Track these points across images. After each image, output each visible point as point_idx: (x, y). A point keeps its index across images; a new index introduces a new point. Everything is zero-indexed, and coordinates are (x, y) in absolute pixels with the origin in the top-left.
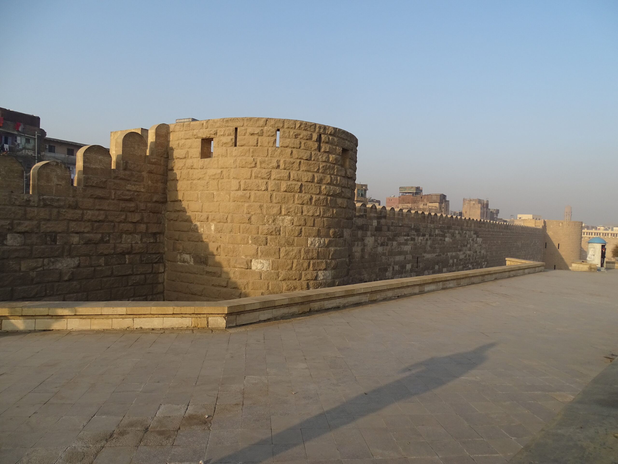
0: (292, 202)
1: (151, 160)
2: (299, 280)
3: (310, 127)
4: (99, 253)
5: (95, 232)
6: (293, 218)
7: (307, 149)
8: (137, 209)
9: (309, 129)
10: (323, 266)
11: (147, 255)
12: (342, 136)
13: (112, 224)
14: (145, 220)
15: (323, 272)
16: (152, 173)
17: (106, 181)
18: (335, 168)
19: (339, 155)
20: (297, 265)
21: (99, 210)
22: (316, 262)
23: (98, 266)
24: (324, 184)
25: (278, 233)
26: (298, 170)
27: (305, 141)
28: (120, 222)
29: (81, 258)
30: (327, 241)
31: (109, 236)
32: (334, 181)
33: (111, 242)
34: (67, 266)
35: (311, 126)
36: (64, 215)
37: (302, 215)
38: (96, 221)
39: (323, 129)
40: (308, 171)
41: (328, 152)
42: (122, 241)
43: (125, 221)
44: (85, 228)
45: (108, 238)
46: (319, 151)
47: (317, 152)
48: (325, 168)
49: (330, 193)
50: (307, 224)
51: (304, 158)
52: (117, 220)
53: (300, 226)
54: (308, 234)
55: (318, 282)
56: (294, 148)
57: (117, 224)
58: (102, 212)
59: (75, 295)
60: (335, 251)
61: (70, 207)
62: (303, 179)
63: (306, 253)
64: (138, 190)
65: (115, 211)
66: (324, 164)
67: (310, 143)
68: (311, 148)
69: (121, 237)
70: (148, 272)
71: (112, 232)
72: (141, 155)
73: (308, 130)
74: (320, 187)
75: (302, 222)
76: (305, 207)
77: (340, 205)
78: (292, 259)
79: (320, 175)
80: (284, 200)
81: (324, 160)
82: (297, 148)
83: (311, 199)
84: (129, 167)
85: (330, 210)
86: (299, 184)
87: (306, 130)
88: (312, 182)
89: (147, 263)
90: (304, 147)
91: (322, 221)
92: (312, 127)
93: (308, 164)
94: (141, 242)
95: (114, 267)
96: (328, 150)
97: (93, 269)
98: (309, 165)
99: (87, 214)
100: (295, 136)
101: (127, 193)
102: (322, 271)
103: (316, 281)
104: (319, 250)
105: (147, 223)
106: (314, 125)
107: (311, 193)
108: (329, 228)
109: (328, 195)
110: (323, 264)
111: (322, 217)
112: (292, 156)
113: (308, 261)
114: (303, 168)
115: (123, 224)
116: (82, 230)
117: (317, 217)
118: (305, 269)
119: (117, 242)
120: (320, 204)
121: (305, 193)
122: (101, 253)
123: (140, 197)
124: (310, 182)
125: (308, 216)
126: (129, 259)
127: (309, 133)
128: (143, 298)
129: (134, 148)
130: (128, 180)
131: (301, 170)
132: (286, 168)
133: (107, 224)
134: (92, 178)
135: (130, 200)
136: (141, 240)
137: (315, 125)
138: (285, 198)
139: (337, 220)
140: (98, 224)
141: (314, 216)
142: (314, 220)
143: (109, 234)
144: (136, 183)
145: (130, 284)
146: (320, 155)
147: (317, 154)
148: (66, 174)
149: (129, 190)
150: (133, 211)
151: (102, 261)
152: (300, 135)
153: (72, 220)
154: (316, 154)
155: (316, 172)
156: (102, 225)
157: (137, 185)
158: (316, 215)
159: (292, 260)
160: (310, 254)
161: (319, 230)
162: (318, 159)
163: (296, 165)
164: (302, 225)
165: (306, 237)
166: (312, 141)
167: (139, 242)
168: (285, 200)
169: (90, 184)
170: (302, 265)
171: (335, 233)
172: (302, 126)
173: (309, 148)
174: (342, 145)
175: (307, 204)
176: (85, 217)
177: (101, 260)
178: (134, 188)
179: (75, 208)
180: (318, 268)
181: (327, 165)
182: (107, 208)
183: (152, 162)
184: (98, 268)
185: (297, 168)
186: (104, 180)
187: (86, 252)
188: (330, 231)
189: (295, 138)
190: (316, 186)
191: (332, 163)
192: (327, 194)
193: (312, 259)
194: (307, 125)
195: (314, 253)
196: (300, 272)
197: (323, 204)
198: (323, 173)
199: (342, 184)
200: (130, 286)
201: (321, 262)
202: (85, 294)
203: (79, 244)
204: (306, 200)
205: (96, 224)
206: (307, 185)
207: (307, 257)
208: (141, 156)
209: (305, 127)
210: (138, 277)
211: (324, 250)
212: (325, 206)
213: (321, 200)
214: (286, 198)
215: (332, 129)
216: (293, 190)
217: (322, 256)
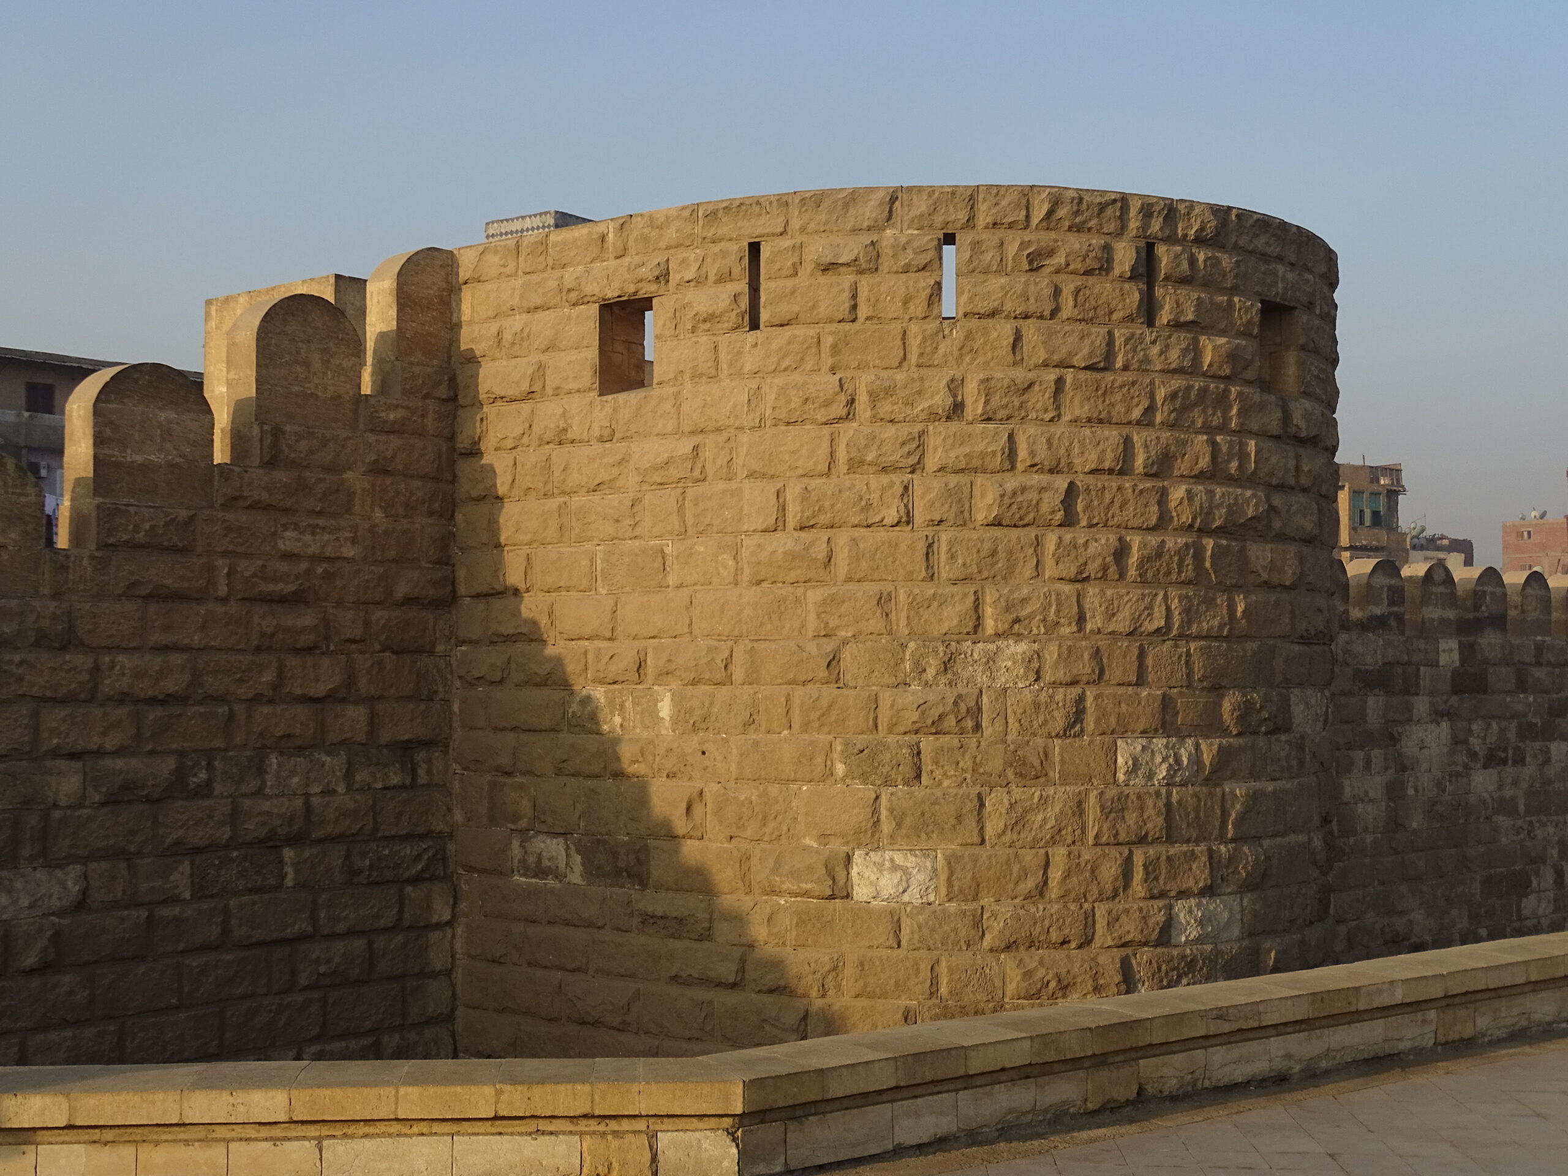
0: (1029, 571)
1: (383, 414)
2: (1080, 946)
3: (1098, 215)
4: (168, 841)
5: (149, 747)
6: (1036, 646)
7: (1092, 319)
8: (327, 638)
9: (1093, 223)
10: (1198, 875)
11: (374, 845)
12: (1260, 243)
13: (220, 710)
14: (364, 685)
15: (1199, 906)
16: (386, 472)
17: (192, 518)
18: (1233, 396)
19: (1245, 334)
20: (1067, 875)
21: (165, 649)
22: (1164, 857)
23: (164, 902)
24: (1182, 476)
25: (969, 724)
26: (1051, 420)
27: (1078, 281)
28: (257, 699)
29: (93, 865)
30: (1209, 751)
31: (210, 767)
32: (1229, 461)
33: (218, 788)
34: (32, 906)
35: (1102, 208)
36: (20, 678)
37: (1079, 631)
38: (152, 701)
39: (1161, 219)
40: (1101, 421)
41: (1192, 322)
42: (264, 782)
43: (275, 695)
44: (105, 733)
45: (203, 775)
46: (1150, 323)
47: (1139, 329)
48: (1182, 404)
49: (1214, 520)
50: (1107, 676)
51: (1078, 361)
52: (243, 692)
53: (1074, 683)
54: (1113, 720)
55: (1175, 952)
56: (1026, 317)
57: (239, 709)
58: (177, 659)
59: (68, 1034)
60: (1255, 797)
61: (42, 641)
62: (1077, 461)
63: (1112, 816)
64: (328, 552)
65: (231, 649)
66: (1177, 383)
67: (1103, 289)
68: (1111, 313)
69: (261, 771)
70: (382, 923)
71: (219, 743)
72: (340, 396)
73: (1089, 230)
74: (1163, 494)
75: (1084, 666)
76: (1092, 591)
77: (1265, 576)
78: (1042, 844)
79: (1158, 438)
80: (993, 565)
81: (1173, 366)
82: (1041, 317)
83: (1121, 553)
84: (286, 450)
85: (1219, 601)
86: (1061, 483)
87: (1077, 228)
88: (1122, 473)
89: (377, 883)
90: (1076, 311)
91: (1180, 657)
92: (1109, 211)
93: (1097, 390)
94: (349, 788)
95: (233, 902)
96: (1190, 317)
97: (144, 914)
98: (1105, 393)
99: (112, 668)
100: (1030, 262)
101: (283, 567)
102: (1193, 902)
103: (1165, 950)
104: (1175, 798)
105: (370, 701)
106: (1119, 204)
107: (1118, 527)
108: (1217, 689)
109: (1204, 531)
110: (1194, 866)
111: (1181, 636)
112: (1018, 358)
113: (1121, 854)
114: (1076, 406)
115: (266, 710)
116: (94, 742)
117: (1154, 638)
118: (1109, 893)
119: (244, 789)
120: (1168, 573)
121: (1091, 526)
122: (178, 843)
123: (339, 583)
124: (1111, 471)
125: (1110, 633)
126: (296, 866)
127: (1096, 241)
128: (365, 1042)
129: (307, 364)
130: (286, 510)
131: (1066, 418)
132: (995, 413)
133: (202, 709)
134: (132, 509)
135: (296, 600)
136: (348, 776)
137: (1123, 200)
138: (994, 553)
139: (1251, 646)
140: (159, 711)
141: (1142, 633)
142: (1142, 655)
143: (210, 755)
144: (321, 522)
145: (303, 982)
146: (1154, 342)
147: (1137, 336)
148: (23, 499)
149: (289, 556)
150: (309, 650)
151: (181, 877)
152: (1051, 253)
153: (54, 700)
154: (1133, 335)
155: (1138, 423)
156: (180, 715)
157: (324, 528)
158: (1150, 626)
159: (1042, 851)
160: (1131, 818)
161: (1166, 703)
162: (1146, 360)
163: (1040, 398)
164: (1085, 679)
165: (1108, 739)
166: (1110, 277)
167: (341, 788)
168: (997, 563)
169: (126, 537)
170: (1093, 872)
171: (1245, 713)
172: (1062, 212)
173: (1100, 312)
174: (1257, 288)
175: (1104, 577)
176: (107, 686)
177: (176, 876)
178: (312, 544)
179: (63, 648)
180: (1173, 888)
181: (1189, 388)
182: (196, 639)
183: (386, 422)
184: (168, 912)
185: (1046, 411)
186: (183, 514)
187: (111, 842)
188: (1221, 705)
189: (1031, 270)
190: (1141, 492)
191: (1213, 377)
192: (1197, 525)
193: (1142, 840)
194: (1084, 206)
195: (1150, 811)
196: (1086, 906)
197: (1180, 572)
198: (1174, 425)
199: (1272, 474)
200: (305, 988)
201: (1185, 854)
202: (112, 1028)
203: (81, 806)
204: (1099, 561)
205: (155, 714)
206: (1100, 485)
207: (1117, 834)
208: (336, 398)
209: (1077, 213)
210: (339, 948)
211: (1195, 795)
212: (1190, 582)
213: (1171, 557)
214: (1002, 555)
215: (1208, 216)
216: (1031, 515)
217: (1188, 825)
